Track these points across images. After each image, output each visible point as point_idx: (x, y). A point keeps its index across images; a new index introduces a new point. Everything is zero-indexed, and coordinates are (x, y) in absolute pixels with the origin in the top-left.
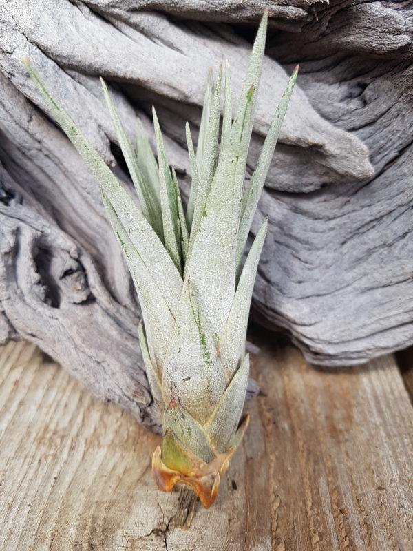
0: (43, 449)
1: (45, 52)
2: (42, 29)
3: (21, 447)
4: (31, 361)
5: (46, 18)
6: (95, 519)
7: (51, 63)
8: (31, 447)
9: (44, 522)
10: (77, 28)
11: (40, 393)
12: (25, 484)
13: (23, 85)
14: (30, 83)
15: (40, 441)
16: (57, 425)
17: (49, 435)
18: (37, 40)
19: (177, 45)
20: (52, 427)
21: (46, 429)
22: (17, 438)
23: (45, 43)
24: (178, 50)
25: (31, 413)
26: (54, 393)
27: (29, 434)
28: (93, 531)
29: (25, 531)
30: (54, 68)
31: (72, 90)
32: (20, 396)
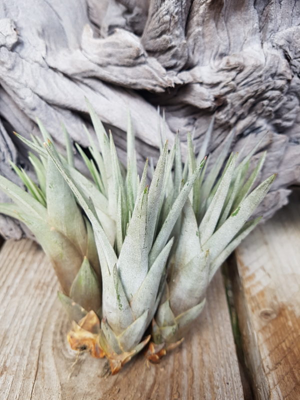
0: (38, 291)
1: (41, 98)
2: (39, 86)
3: (27, 291)
4: (30, 249)
5: (41, 80)
6: (63, 322)
7: (44, 103)
8: (32, 290)
9: (39, 323)
10: (57, 85)
11: (35, 265)
12: (30, 307)
13: (30, 114)
14: (34, 113)
15: (36, 287)
16: (45, 279)
17: (41, 285)
18: (37, 93)
19: (106, 96)
20: (42, 281)
21: (39, 282)
22: (24, 286)
23: (41, 94)
24: (107, 98)
25: (31, 275)
26: (43, 265)
27: (30, 284)
28: (62, 327)
29: (30, 327)
30: (45, 105)
31: (54, 116)
32: (25, 266)
